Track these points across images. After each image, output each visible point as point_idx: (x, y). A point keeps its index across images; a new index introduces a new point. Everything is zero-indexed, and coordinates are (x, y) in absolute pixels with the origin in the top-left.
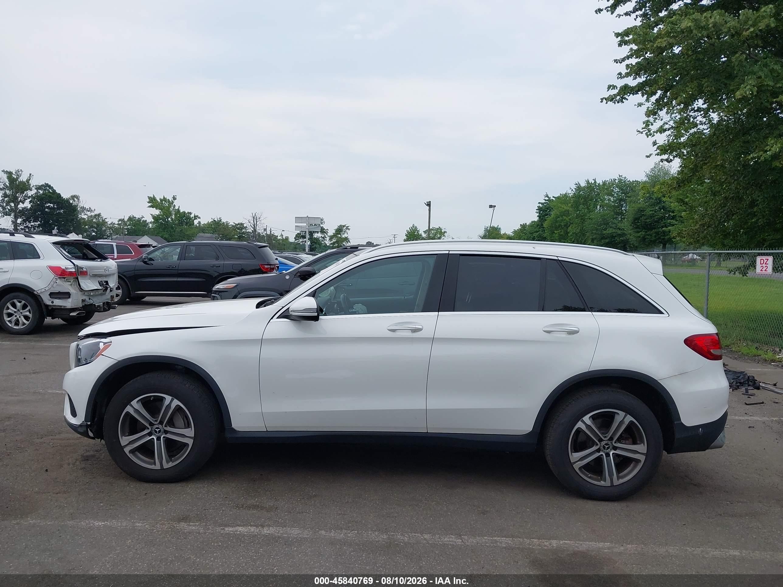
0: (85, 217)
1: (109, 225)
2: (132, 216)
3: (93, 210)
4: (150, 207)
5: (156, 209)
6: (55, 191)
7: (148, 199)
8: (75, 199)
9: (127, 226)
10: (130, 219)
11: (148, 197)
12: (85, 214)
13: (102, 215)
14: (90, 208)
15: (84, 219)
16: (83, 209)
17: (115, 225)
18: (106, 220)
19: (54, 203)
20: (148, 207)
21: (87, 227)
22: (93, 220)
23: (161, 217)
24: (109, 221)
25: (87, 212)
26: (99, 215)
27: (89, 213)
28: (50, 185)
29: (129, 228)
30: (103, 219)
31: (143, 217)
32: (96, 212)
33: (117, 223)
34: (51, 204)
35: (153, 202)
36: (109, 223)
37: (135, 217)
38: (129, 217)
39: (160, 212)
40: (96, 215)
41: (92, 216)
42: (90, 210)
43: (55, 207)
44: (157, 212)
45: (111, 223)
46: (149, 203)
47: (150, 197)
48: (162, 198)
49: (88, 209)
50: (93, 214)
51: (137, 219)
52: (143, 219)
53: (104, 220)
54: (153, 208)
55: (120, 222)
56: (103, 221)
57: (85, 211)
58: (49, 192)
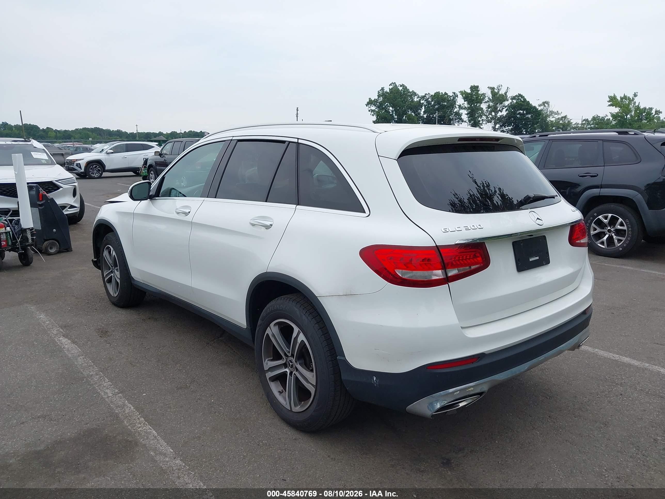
0: (553, 119)
1: (574, 125)
2: (596, 116)
3: (560, 113)
4: (610, 105)
5: (616, 107)
6: (526, 99)
7: (609, 98)
8: (546, 105)
9: (591, 125)
10: (594, 119)
11: (609, 96)
12: (553, 117)
13: (569, 117)
14: (558, 111)
15: (552, 121)
16: (552, 112)
17: (579, 125)
18: (571, 121)
19: (524, 110)
20: (608, 106)
21: (554, 128)
22: (559, 121)
23: (620, 114)
24: (574, 122)
25: (555, 115)
26: (565, 117)
27: (556, 116)
28: (522, 95)
29: (592, 127)
30: (568, 120)
31: (607, 116)
32: (563, 115)
33: (580, 123)
34: (521, 111)
35: (613, 101)
36: (573, 123)
37: (599, 116)
38: (593, 117)
39: (619, 110)
40: (562, 117)
41: (559, 118)
42: (557, 113)
43: (525, 113)
44: (615, 110)
45: (575, 124)
46: (609, 102)
47: (611, 97)
48: (623, 96)
49: (556, 112)
50: (560, 116)
51: (601, 118)
52: (607, 117)
53: (570, 121)
54: (613, 106)
55: (584, 122)
56: (568, 122)
57: (553, 114)
58: (521, 101)
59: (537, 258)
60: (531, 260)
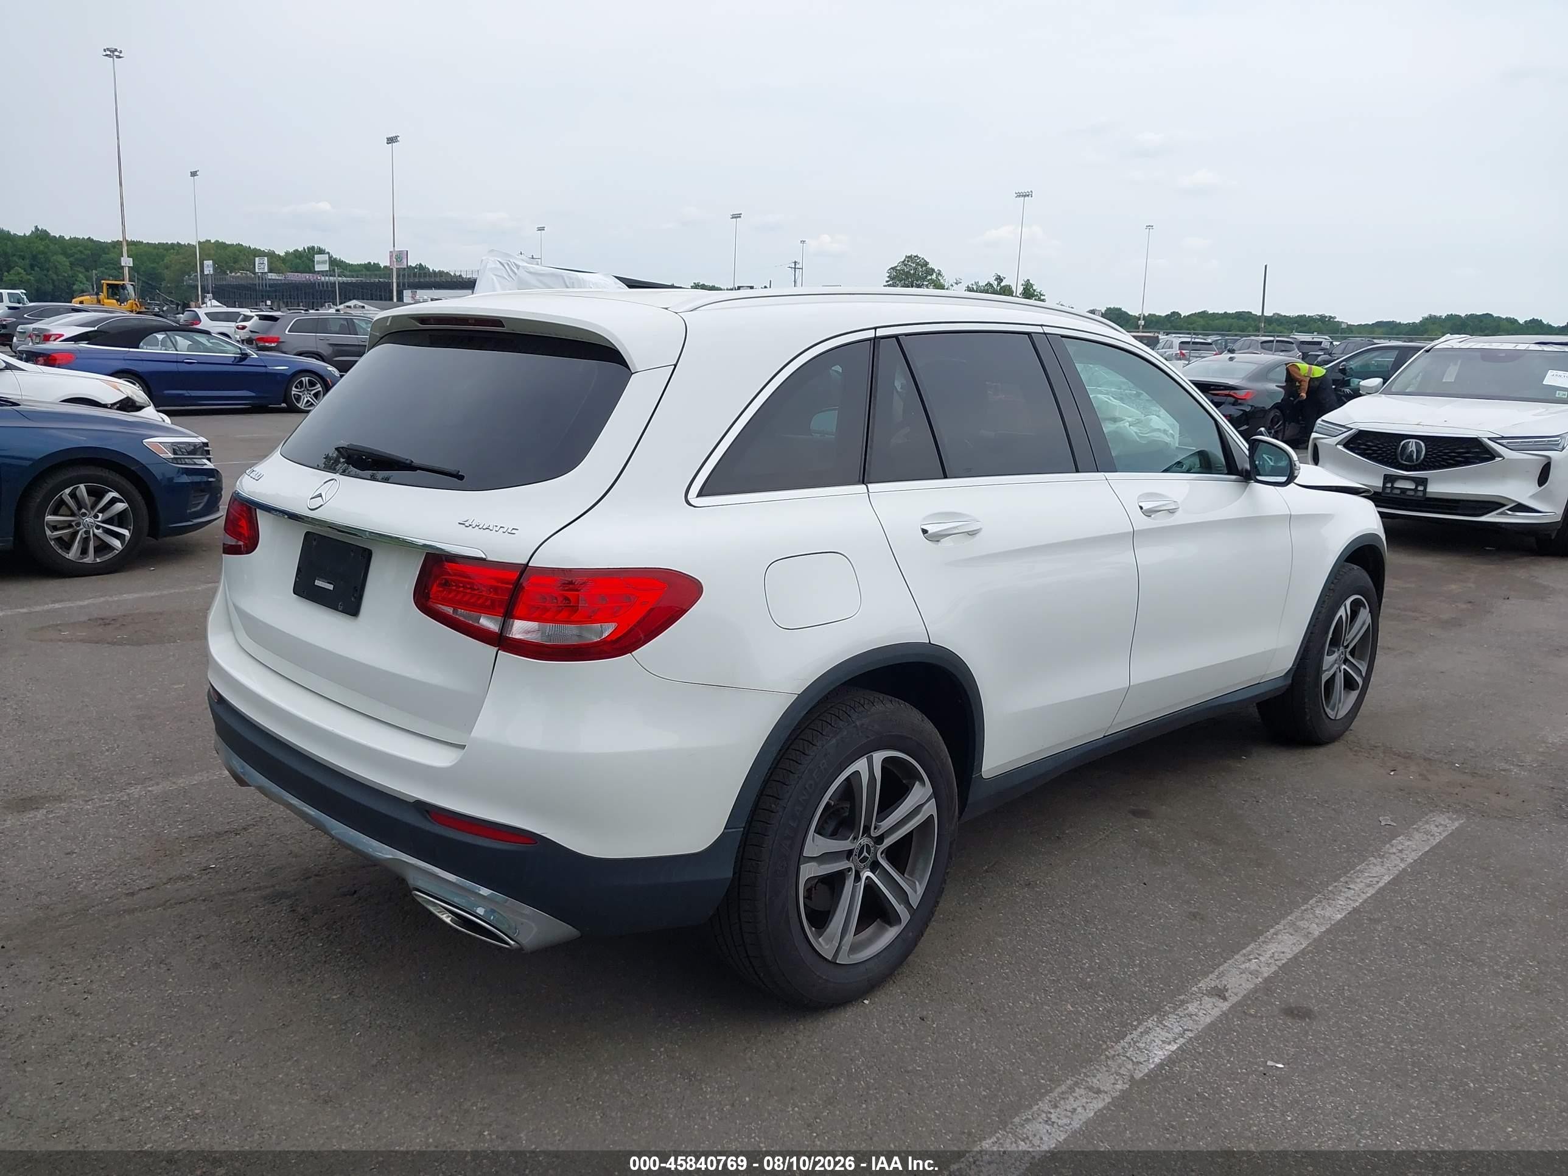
59: (331, 587)
60: (318, 583)
